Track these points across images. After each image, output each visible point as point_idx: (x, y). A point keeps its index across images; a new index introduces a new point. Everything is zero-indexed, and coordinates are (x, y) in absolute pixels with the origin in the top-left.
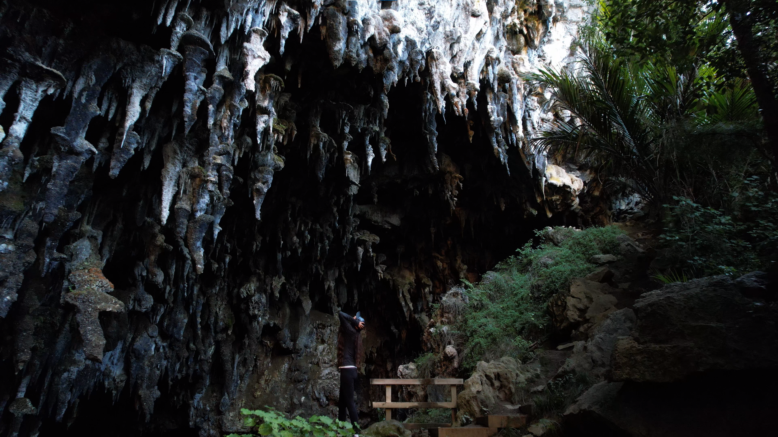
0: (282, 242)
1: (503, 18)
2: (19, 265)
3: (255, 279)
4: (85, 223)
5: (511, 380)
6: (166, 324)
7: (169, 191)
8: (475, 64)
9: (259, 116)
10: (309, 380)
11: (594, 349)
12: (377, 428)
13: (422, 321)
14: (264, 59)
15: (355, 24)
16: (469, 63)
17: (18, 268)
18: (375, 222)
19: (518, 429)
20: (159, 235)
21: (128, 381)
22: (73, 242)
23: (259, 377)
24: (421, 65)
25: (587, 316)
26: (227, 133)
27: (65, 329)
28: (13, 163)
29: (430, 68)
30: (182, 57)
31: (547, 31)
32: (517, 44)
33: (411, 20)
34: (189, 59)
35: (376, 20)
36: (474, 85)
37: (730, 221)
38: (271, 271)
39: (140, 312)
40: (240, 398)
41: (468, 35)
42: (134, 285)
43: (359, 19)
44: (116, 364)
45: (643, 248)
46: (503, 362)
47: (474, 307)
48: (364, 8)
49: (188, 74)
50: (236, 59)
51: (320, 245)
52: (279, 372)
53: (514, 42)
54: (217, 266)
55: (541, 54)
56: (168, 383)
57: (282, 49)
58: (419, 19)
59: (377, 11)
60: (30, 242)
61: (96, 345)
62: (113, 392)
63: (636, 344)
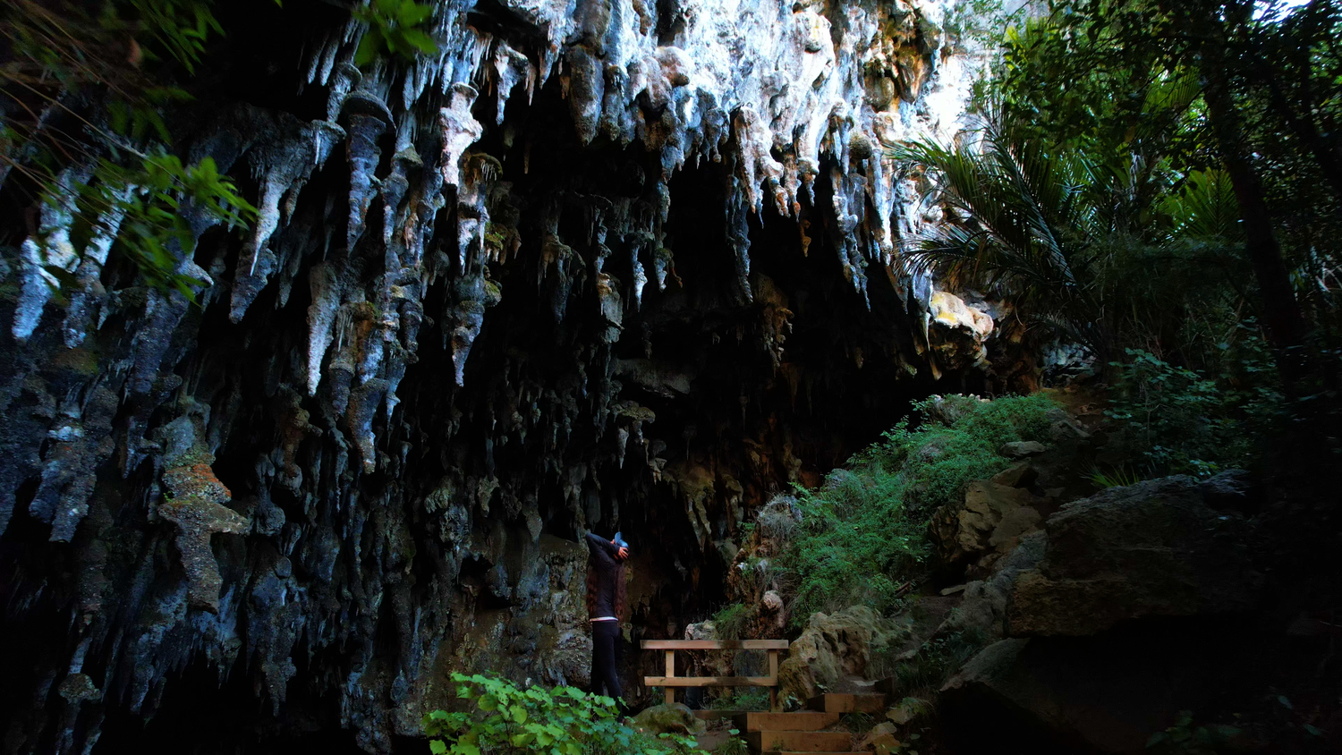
0: (495, 421)
1: (859, 52)
2: (90, 459)
3: (449, 483)
4: (185, 393)
5: (863, 641)
6: (304, 555)
7: (320, 341)
8: (811, 129)
9: (462, 221)
10: (537, 650)
11: (996, 592)
12: (652, 715)
13: (727, 552)
14: (473, 134)
15: (617, 74)
16: (802, 127)
17: (88, 465)
18: (647, 387)
19: (871, 714)
20: (301, 411)
21: (243, 650)
22: (166, 424)
23: (455, 646)
24: (723, 134)
25: (992, 541)
26: (413, 250)
27: (145, 564)
28: (93, 302)
29: (738, 138)
30: (345, 133)
31: (931, 72)
32: (882, 94)
33: (706, 62)
34: (357, 136)
35: (650, 64)
36: (809, 164)
37: (1214, 389)
38: (477, 469)
39: (265, 536)
40: (423, 679)
41: (799, 83)
42: (256, 493)
43: (622, 65)
44: (224, 622)
45: (1089, 431)
46: (852, 614)
47: (811, 527)
48: (630, 47)
49: (354, 159)
50: (427, 131)
51: (556, 425)
52: (487, 636)
53: (877, 90)
54: (388, 460)
55: (923, 109)
56: (308, 654)
57: (501, 116)
58: (720, 60)
59: (651, 50)
60: (106, 423)
61: (208, 585)
62: (219, 666)
63: (1044, 580)
